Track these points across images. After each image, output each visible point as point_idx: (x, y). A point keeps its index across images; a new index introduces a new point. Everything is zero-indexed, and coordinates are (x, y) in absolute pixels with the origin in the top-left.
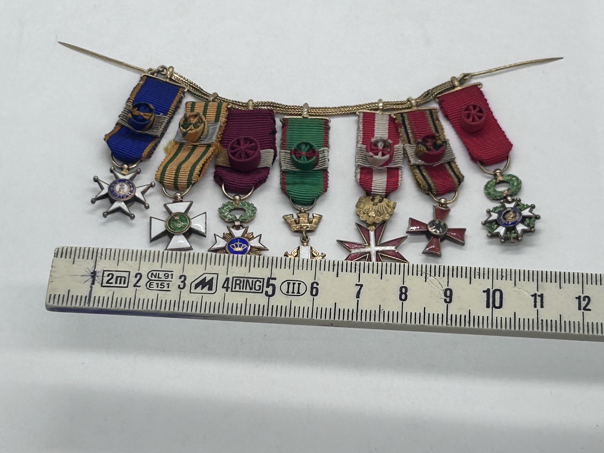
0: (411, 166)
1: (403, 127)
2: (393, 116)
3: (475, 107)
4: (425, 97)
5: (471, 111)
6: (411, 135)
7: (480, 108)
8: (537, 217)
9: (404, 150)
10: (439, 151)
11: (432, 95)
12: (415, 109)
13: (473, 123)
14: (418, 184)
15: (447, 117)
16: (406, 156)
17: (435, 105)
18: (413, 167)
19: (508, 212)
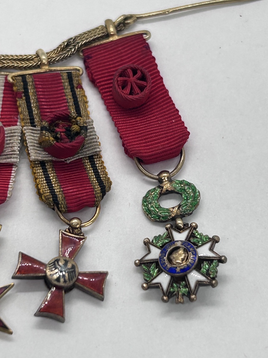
0: (31, 162)
1: (24, 98)
2: (10, 79)
3: (135, 72)
4: (63, 49)
5: (129, 77)
6: (35, 111)
7: (142, 72)
8: (221, 260)
9: (23, 134)
10: (74, 143)
11: (75, 46)
12: (45, 68)
13: (131, 97)
14: (39, 194)
15: (93, 82)
16: (25, 145)
17: (78, 64)
18: (34, 164)
19: (177, 248)
